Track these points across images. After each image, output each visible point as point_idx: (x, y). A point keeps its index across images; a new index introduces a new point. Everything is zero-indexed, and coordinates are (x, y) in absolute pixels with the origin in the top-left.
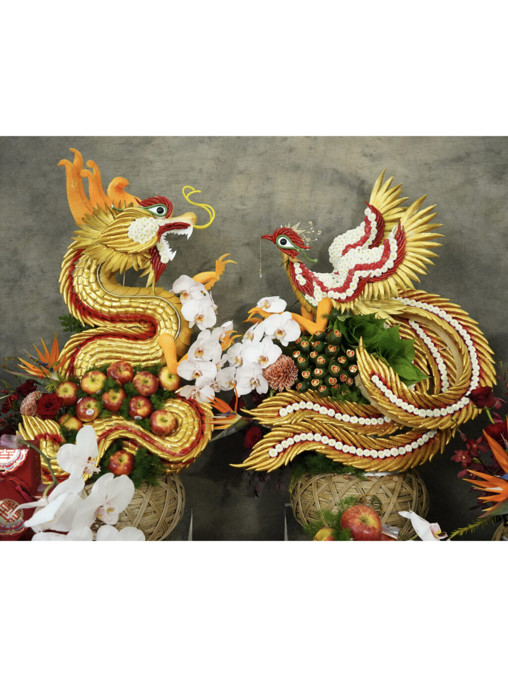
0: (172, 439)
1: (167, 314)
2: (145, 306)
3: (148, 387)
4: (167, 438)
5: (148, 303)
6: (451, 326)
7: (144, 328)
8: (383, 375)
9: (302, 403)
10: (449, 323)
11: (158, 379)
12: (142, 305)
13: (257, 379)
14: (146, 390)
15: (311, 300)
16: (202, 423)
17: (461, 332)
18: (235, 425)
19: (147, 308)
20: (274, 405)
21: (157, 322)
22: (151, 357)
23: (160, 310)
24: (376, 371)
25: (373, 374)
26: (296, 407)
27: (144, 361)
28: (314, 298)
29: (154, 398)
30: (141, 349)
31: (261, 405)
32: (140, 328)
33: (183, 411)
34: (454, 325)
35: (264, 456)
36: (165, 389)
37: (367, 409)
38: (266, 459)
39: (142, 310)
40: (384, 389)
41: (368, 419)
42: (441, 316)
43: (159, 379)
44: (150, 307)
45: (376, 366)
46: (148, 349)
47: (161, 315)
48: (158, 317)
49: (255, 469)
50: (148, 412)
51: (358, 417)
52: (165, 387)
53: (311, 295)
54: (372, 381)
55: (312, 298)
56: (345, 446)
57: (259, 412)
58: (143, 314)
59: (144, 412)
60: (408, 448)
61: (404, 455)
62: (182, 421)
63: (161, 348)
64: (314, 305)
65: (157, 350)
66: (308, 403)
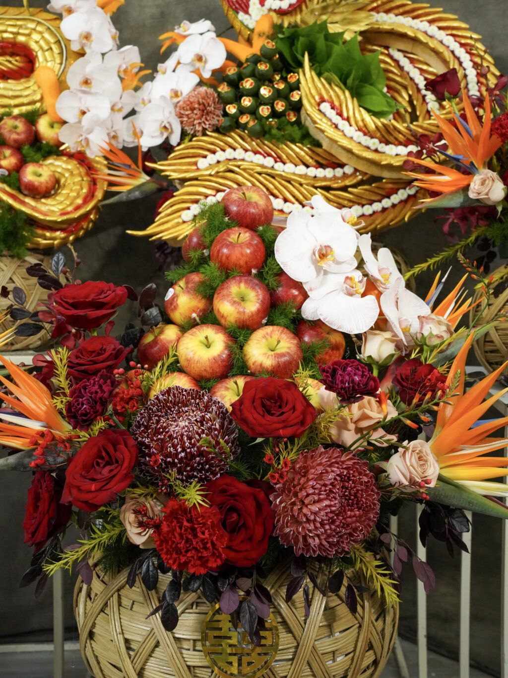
0: (49, 201)
1: (48, 43)
2: (14, 30)
3: (18, 134)
4: (43, 200)
5: (20, 27)
6: (444, 45)
7: (15, 63)
8: (337, 103)
9: (229, 150)
10: (441, 42)
11: (34, 128)
12: (10, 29)
13: (168, 123)
14: (14, 136)
15: (246, 19)
16: (94, 183)
17: (457, 53)
18: (139, 187)
19: (18, 34)
20: (191, 155)
21: (35, 53)
22: (25, 100)
23: (36, 37)
24: (326, 97)
25: (323, 100)
26: (220, 156)
27: (16, 106)
28: (250, 15)
29: (26, 149)
30: (12, 90)
31: (172, 155)
32: (10, 62)
33: (68, 170)
34: (447, 44)
35: (176, 221)
36: (44, 142)
37: (319, 155)
38: (178, 224)
39: (11, 36)
40: (337, 119)
41: (320, 170)
42: (430, 33)
43: (36, 128)
44: (21, 31)
45: (327, 92)
46: (21, 90)
47: (37, 42)
48: (33, 46)
49: (161, 237)
50: (16, 164)
51: (307, 166)
52: (44, 139)
53: (246, 12)
54: (320, 111)
55: (247, 16)
56: (288, 204)
57: (170, 165)
58: (12, 40)
59: (10, 164)
60: (377, 207)
61: (371, 215)
62: (66, 181)
63: (39, 87)
64: (251, 26)
65: (35, 91)
66: (237, 150)
